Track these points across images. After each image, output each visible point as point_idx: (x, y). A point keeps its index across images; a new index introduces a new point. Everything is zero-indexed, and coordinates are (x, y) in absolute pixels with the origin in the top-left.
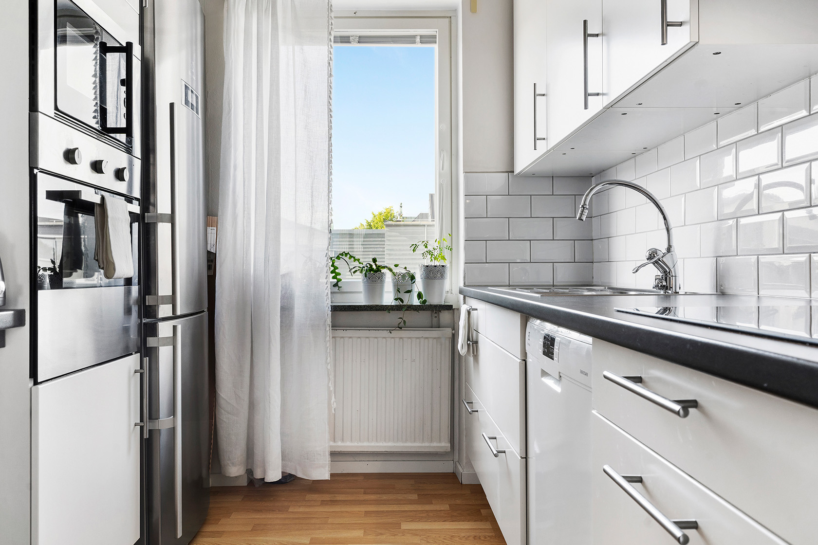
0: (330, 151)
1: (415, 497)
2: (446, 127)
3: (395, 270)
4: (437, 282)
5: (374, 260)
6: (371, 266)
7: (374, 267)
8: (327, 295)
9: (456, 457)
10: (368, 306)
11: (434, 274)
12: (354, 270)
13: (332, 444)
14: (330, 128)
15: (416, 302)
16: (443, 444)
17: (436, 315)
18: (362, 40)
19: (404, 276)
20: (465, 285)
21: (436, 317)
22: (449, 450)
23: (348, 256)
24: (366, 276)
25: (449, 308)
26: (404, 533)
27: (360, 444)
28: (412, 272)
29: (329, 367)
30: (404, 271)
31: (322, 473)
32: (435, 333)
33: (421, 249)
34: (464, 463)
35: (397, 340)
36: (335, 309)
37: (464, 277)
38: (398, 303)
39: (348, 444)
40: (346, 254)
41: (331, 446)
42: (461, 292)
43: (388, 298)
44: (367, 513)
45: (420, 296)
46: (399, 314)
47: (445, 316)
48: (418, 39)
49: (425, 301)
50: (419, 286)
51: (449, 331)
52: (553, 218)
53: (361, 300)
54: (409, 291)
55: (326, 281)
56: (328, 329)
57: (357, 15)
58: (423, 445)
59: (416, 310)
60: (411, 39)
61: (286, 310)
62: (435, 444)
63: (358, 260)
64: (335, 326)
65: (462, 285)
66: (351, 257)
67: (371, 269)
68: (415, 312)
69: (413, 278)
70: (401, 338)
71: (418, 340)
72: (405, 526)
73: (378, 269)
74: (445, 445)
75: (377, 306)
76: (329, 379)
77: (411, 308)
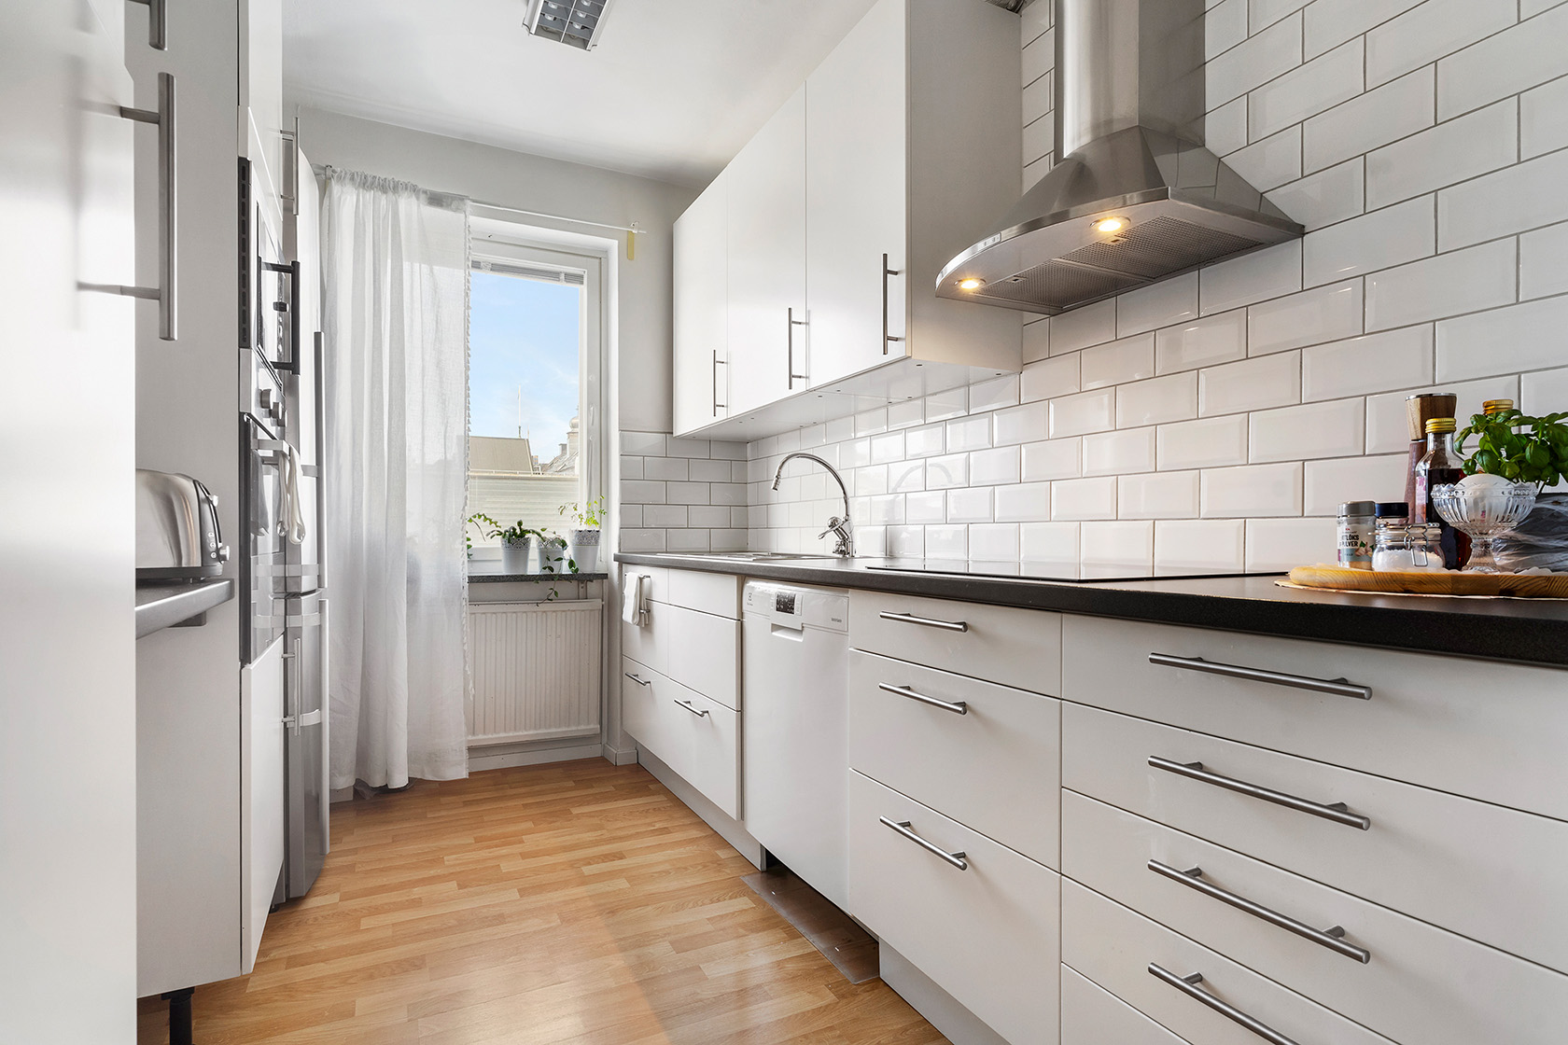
0: (467, 396)
1: (571, 784)
2: (595, 378)
3: (543, 534)
4: (590, 548)
5: (520, 524)
6: (514, 529)
7: (518, 531)
8: (463, 565)
9: (606, 739)
11: (588, 539)
12: (492, 534)
13: (470, 738)
14: (467, 368)
15: (566, 570)
16: (592, 726)
17: (589, 584)
18: (496, 268)
19: (552, 542)
20: (621, 551)
21: (589, 586)
22: (599, 731)
23: (483, 518)
24: (507, 543)
25: (605, 576)
26: (578, 817)
27: (495, 736)
28: (562, 537)
29: (466, 648)
30: (553, 536)
31: (458, 770)
32: (581, 605)
33: (569, 511)
34: (619, 744)
35: (540, 614)
36: (472, 580)
37: (620, 544)
38: (547, 572)
39: (481, 737)
40: (480, 516)
41: (469, 741)
42: (617, 558)
43: (534, 567)
44: (525, 806)
45: (571, 564)
46: (551, 584)
47: (593, 587)
48: (562, 277)
49: (580, 570)
50: (568, 553)
51: (598, 603)
52: (710, 483)
53: (500, 569)
54: (559, 559)
55: (461, 547)
56: (464, 604)
57: (491, 238)
58: (572, 729)
59: (567, 580)
60: (554, 275)
61: (413, 582)
62: (582, 727)
63: (496, 523)
64: (473, 601)
65: (616, 550)
66: (486, 519)
67: (515, 533)
68: (568, 582)
69: (564, 544)
71: (564, 613)
72: (575, 811)
73: (523, 532)
75: (521, 576)
76: (465, 662)
77: (562, 577)
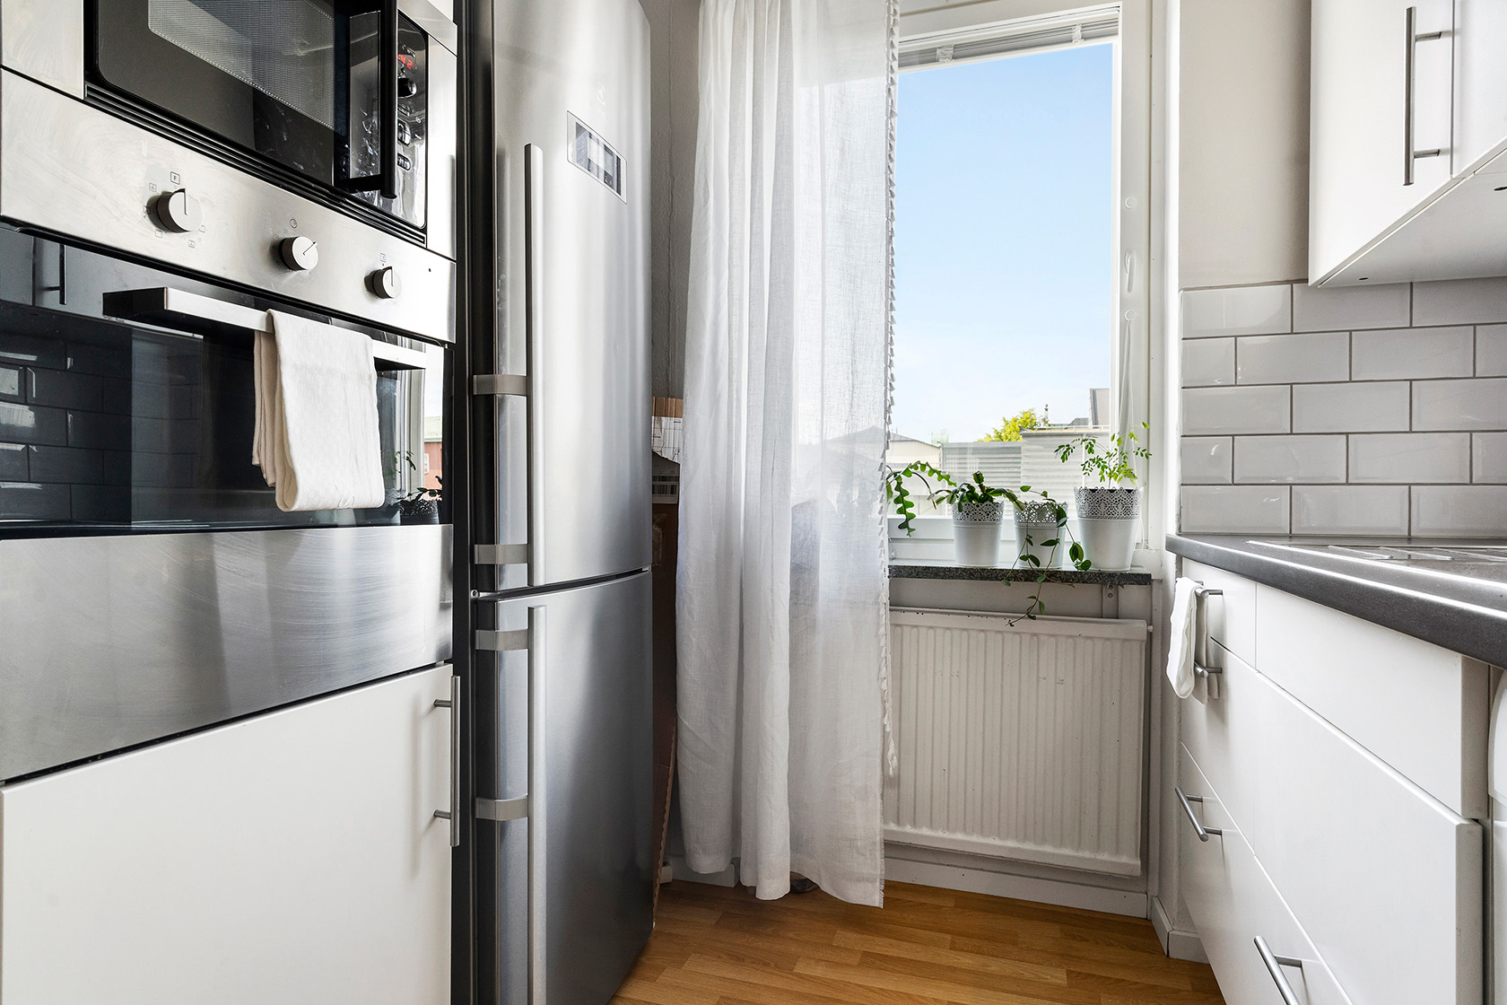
2: (1138, 202)
3: (1023, 498)
4: (1114, 524)
5: (978, 478)
6: (972, 489)
7: (978, 491)
8: (882, 546)
9: (1154, 889)
10: (964, 570)
11: (1108, 506)
12: (937, 497)
15: (1068, 565)
16: (1124, 859)
17: (1110, 591)
18: (961, 51)
19: (1041, 510)
20: (1180, 533)
21: (1110, 595)
22: (1138, 872)
23: (928, 469)
24: (960, 510)
25: (1144, 580)
27: (947, 835)
28: (1059, 501)
29: (884, 686)
30: (1041, 500)
32: (1108, 629)
33: (1081, 455)
34: (1175, 913)
35: (1026, 638)
36: (898, 573)
37: (1180, 516)
38: (1028, 565)
39: (925, 831)
40: (924, 466)
41: (886, 831)
42: (1171, 546)
43: (1007, 555)
45: (1075, 552)
46: (1029, 588)
47: (1132, 596)
48: (1077, 31)
49: (1087, 564)
50: (1073, 531)
51: (1141, 626)
52: (1411, 381)
53: (950, 555)
54: (1053, 543)
56: (882, 611)
58: (1080, 854)
59: (1067, 581)
61: (802, 571)
62: (1105, 857)
63: (947, 478)
64: (896, 604)
65: (1172, 530)
66: (934, 471)
67: (971, 495)
68: (1066, 586)
69: (1060, 514)
70: (1035, 635)
71: (1070, 640)
73: (988, 495)
74: (1129, 861)
75: (983, 570)
76: (884, 710)
77: (1055, 576)
